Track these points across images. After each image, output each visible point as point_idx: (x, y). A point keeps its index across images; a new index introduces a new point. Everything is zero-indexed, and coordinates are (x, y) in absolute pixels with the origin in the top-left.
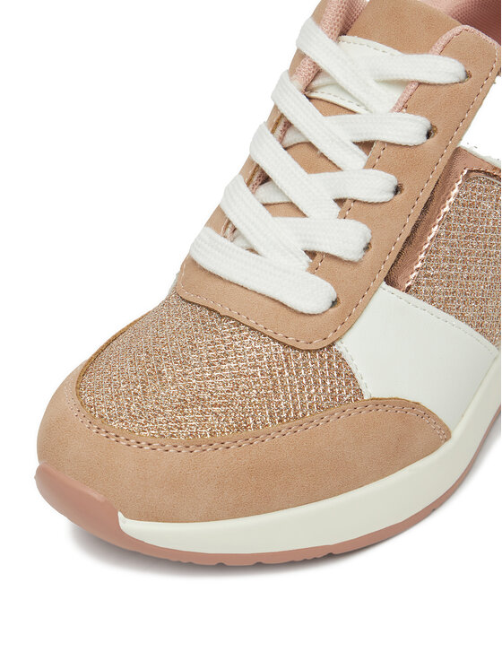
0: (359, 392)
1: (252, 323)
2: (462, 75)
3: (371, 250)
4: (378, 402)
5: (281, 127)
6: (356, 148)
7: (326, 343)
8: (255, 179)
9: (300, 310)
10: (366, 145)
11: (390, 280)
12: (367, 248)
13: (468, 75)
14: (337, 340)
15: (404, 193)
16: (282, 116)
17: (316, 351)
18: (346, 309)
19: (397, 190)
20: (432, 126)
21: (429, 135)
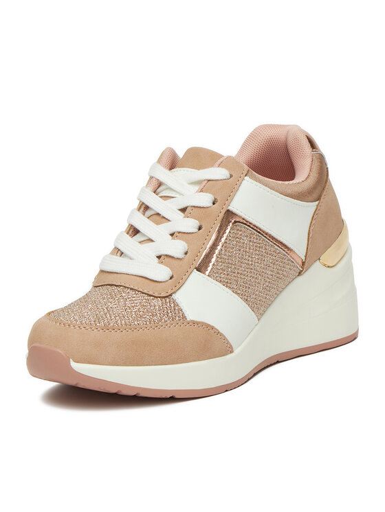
0: (184, 317)
1: (132, 287)
2: (229, 176)
3: (188, 254)
4: (194, 323)
5: (142, 209)
6: (179, 212)
7: (167, 294)
8: (130, 232)
9: (155, 279)
10: (183, 210)
11: (198, 269)
12: (186, 253)
13: (231, 176)
14: (173, 293)
15: (203, 229)
16: (143, 203)
17: (163, 297)
18: (177, 281)
19: (200, 228)
20: (215, 199)
21: (214, 204)
